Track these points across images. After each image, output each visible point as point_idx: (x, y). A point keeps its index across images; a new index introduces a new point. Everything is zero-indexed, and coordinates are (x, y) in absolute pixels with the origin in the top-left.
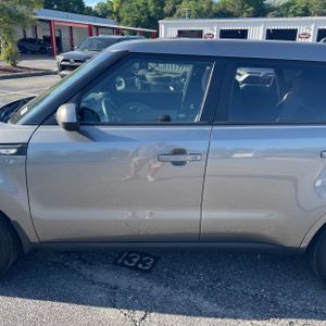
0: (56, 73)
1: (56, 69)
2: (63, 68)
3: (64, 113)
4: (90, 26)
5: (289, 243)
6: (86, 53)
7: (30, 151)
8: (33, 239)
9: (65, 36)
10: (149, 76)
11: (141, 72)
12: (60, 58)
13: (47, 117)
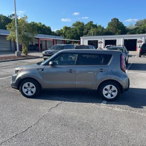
0: (42, 57)
1: (42, 56)
2: (44, 55)
3: (50, 63)
4: (54, 40)
5: (95, 89)
6: (52, 50)
7: (44, 70)
8: (43, 88)
9: (44, 44)
10: (73, 58)
11: (70, 57)
12: (44, 52)
13: (47, 64)
